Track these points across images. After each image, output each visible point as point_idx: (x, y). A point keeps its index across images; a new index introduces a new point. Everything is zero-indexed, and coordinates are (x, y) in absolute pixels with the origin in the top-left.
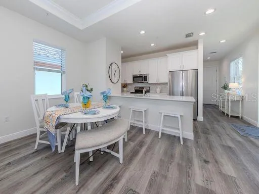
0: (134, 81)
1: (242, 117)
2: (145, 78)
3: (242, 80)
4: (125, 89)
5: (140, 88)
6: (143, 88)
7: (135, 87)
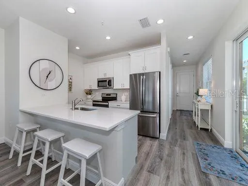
0: (98, 86)
1: (211, 130)
2: (109, 83)
4: (89, 97)
5: (107, 95)
6: (110, 95)
7: (102, 94)
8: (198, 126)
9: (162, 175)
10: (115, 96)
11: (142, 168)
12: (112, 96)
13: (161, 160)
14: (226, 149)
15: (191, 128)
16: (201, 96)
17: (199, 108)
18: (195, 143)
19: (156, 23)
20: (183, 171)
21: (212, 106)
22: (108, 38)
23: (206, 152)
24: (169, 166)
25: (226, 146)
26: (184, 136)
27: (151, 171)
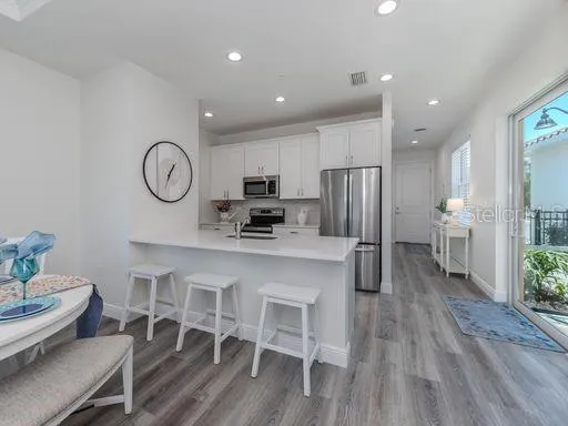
0: (246, 193)
1: (469, 275)
2: (271, 186)
3: (471, 192)
4: (224, 215)
5: (263, 211)
6: (269, 211)
7: (251, 210)
8: (444, 271)
9: (404, 342)
10: (280, 213)
11: (366, 334)
12: (274, 213)
13: (395, 322)
14: (497, 304)
15: (432, 274)
16: (450, 213)
17: (448, 235)
18: (444, 297)
19: (379, 79)
20: (433, 334)
21: (470, 231)
22: (280, 99)
23: (466, 308)
24: (411, 330)
25: (497, 299)
26: (423, 288)
27: (384, 336)
